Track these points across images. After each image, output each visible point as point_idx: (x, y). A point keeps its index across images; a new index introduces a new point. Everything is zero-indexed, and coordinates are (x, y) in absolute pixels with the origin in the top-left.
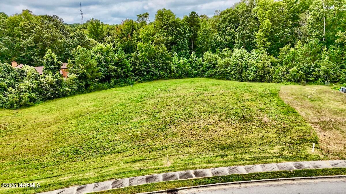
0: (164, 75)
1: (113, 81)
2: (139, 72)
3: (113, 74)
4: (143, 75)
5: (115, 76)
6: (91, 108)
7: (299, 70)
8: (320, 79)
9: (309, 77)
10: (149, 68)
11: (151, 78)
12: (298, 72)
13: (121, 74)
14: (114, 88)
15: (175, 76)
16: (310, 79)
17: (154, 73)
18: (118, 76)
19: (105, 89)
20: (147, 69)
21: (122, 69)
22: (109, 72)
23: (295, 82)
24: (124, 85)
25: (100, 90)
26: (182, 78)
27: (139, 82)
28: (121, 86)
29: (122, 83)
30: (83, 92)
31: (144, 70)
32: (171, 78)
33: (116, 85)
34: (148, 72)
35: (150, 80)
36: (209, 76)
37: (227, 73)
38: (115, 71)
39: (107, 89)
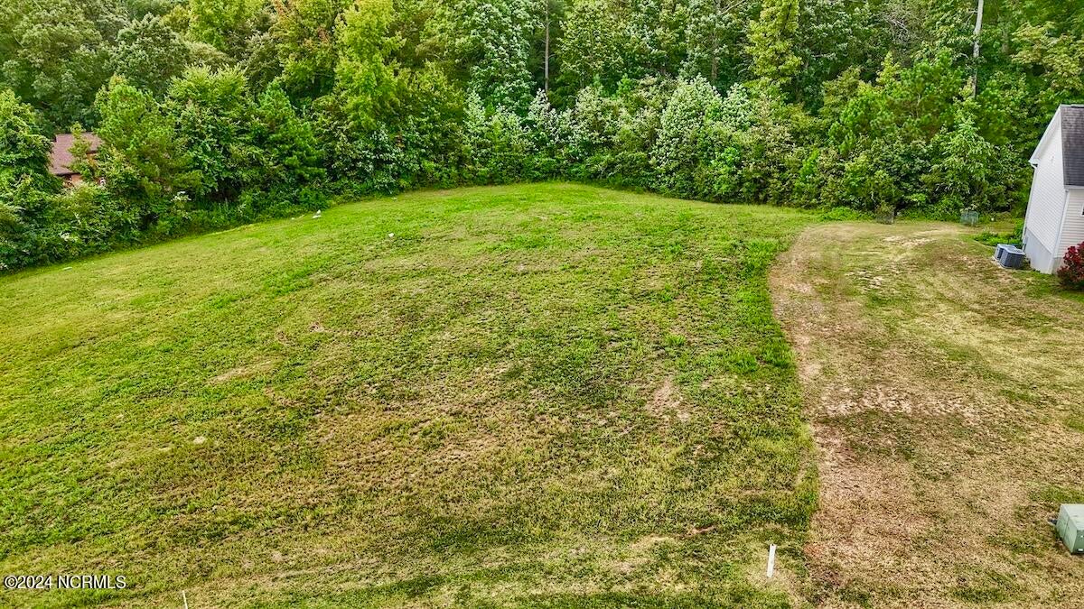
0: (438, 174)
1: (246, 198)
2: (346, 164)
3: (244, 175)
4: (362, 175)
5: (255, 181)
6: (118, 316)
7: (877, 166)
8: (945, 200)
9: (912, 193)
10: (384, 150)
11: (390, 184)
12: (872, 173)
13: (276, 175)
14: (251, 225)
15: (478, 176)
16: (914, 198)
17: (400, 166)
18: (267, 183)
19: (216, 229)
20: (376, 152)
21: (283, 156)
23: (860, 208)
24: (288, 211)
25: (200, 233)
26: (502, 183)
27: (348, 200)
28: (279, 216)
29: (284, 207)
30: (133, 244)
31: (365, 158)
32: (462, 182)
33: (259, 212)
34: (379, 164)
35: (386, 191)
36: (589, 177)
37: (648, 167)
39: (226, 228)
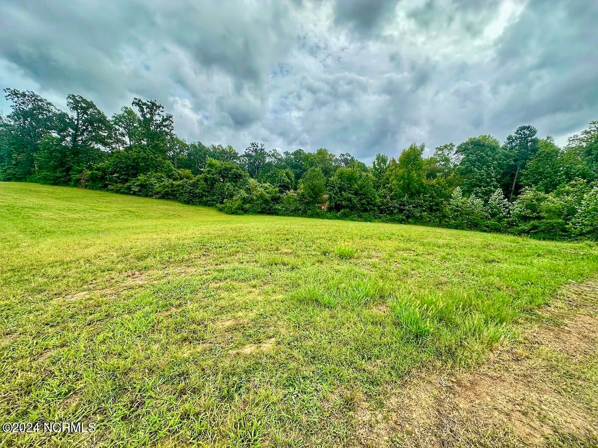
1: (342, 211)
2: (387, 208)
3: (345, 203)
5: (348, 206)
11: (403, 219)
13: (356, 206)
14: (340, 220)
15: (450, 224)
17: (410, 212)
18: (352, 208)
19: (327, 218)
20: (401, 205)
22: (342, 201)
26: (462, 229)
27: (383, 222)
29: (355, 217)
31: (395, 207)
32: (440, 225)
33: (345, 217)
34: (400, 210)
35: (400, 222)
38: (350, 200)
